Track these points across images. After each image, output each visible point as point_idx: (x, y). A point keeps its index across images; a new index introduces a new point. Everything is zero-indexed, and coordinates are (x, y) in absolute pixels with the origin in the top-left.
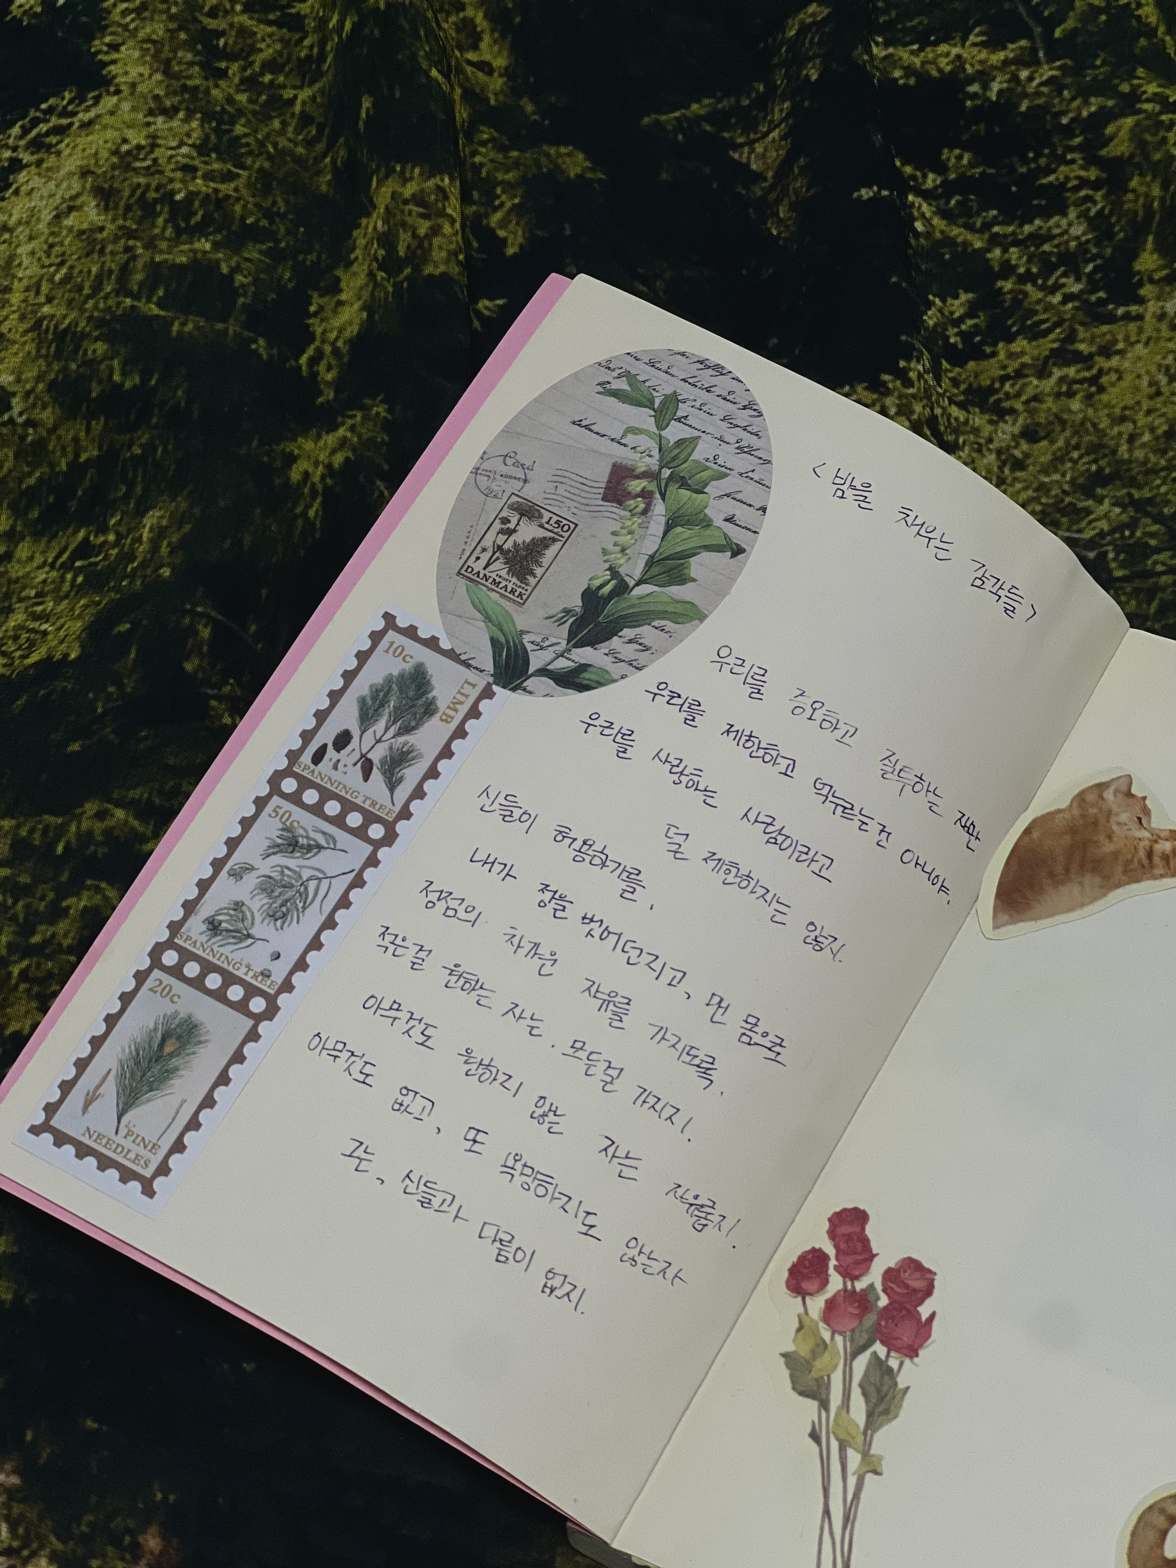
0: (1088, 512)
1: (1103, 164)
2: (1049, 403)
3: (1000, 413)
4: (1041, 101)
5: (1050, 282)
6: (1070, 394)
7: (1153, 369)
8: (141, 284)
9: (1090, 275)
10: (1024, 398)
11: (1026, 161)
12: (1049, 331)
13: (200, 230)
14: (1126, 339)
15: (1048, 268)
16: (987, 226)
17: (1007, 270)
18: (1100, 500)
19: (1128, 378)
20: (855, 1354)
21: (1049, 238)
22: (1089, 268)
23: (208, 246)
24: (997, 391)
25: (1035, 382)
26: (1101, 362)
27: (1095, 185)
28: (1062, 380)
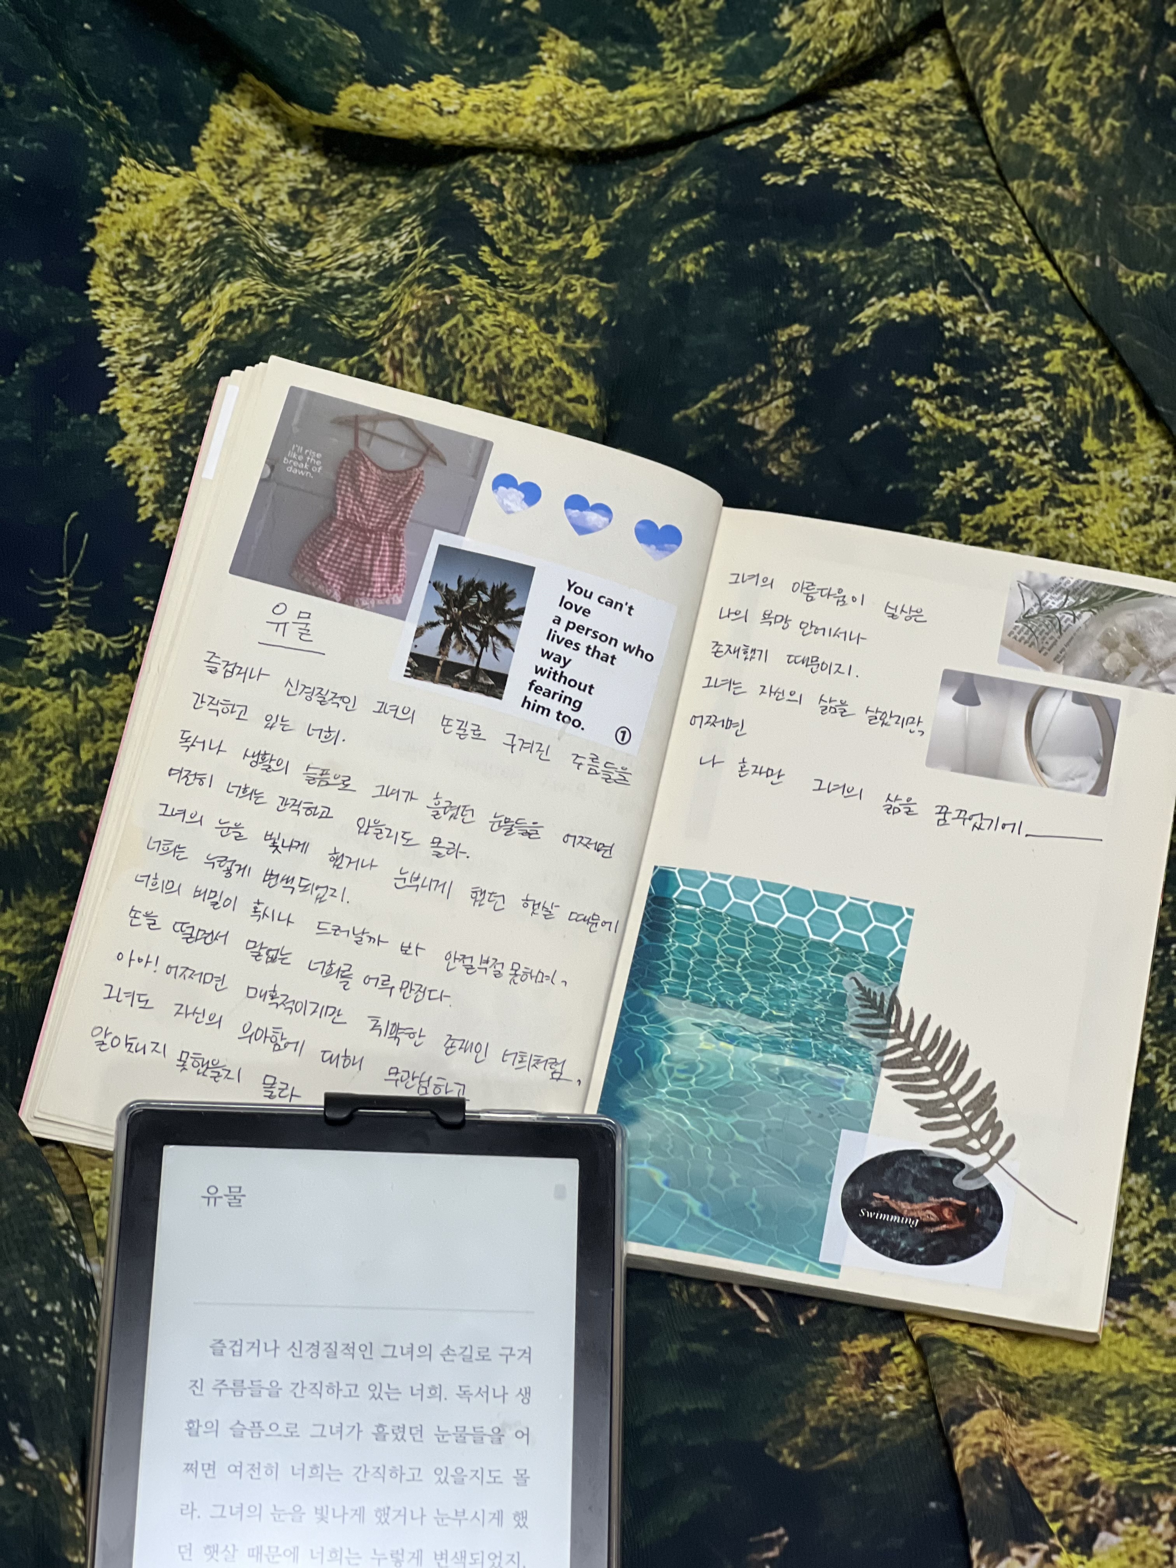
1: (1046, 377)
2: (1052, 533)
4: (994, 337)
5: (1028, 451)
6: (1066, 527)
7: (1116, 518)
9: (1054, 449)
10: (1034, 530)
11: (991, 374)
12: (1038, 484)
14: (1092, 496)
15: (1023, 441)
16: (972, 416)
17: (994, 443)
19: (1101, 522)
21: (1018, 422)
22: (1052, 444)
24: (1013, 527)
25: (1039, 518)
26: (1080, 508)
27: (1045, 390)
28: (1058, 517)
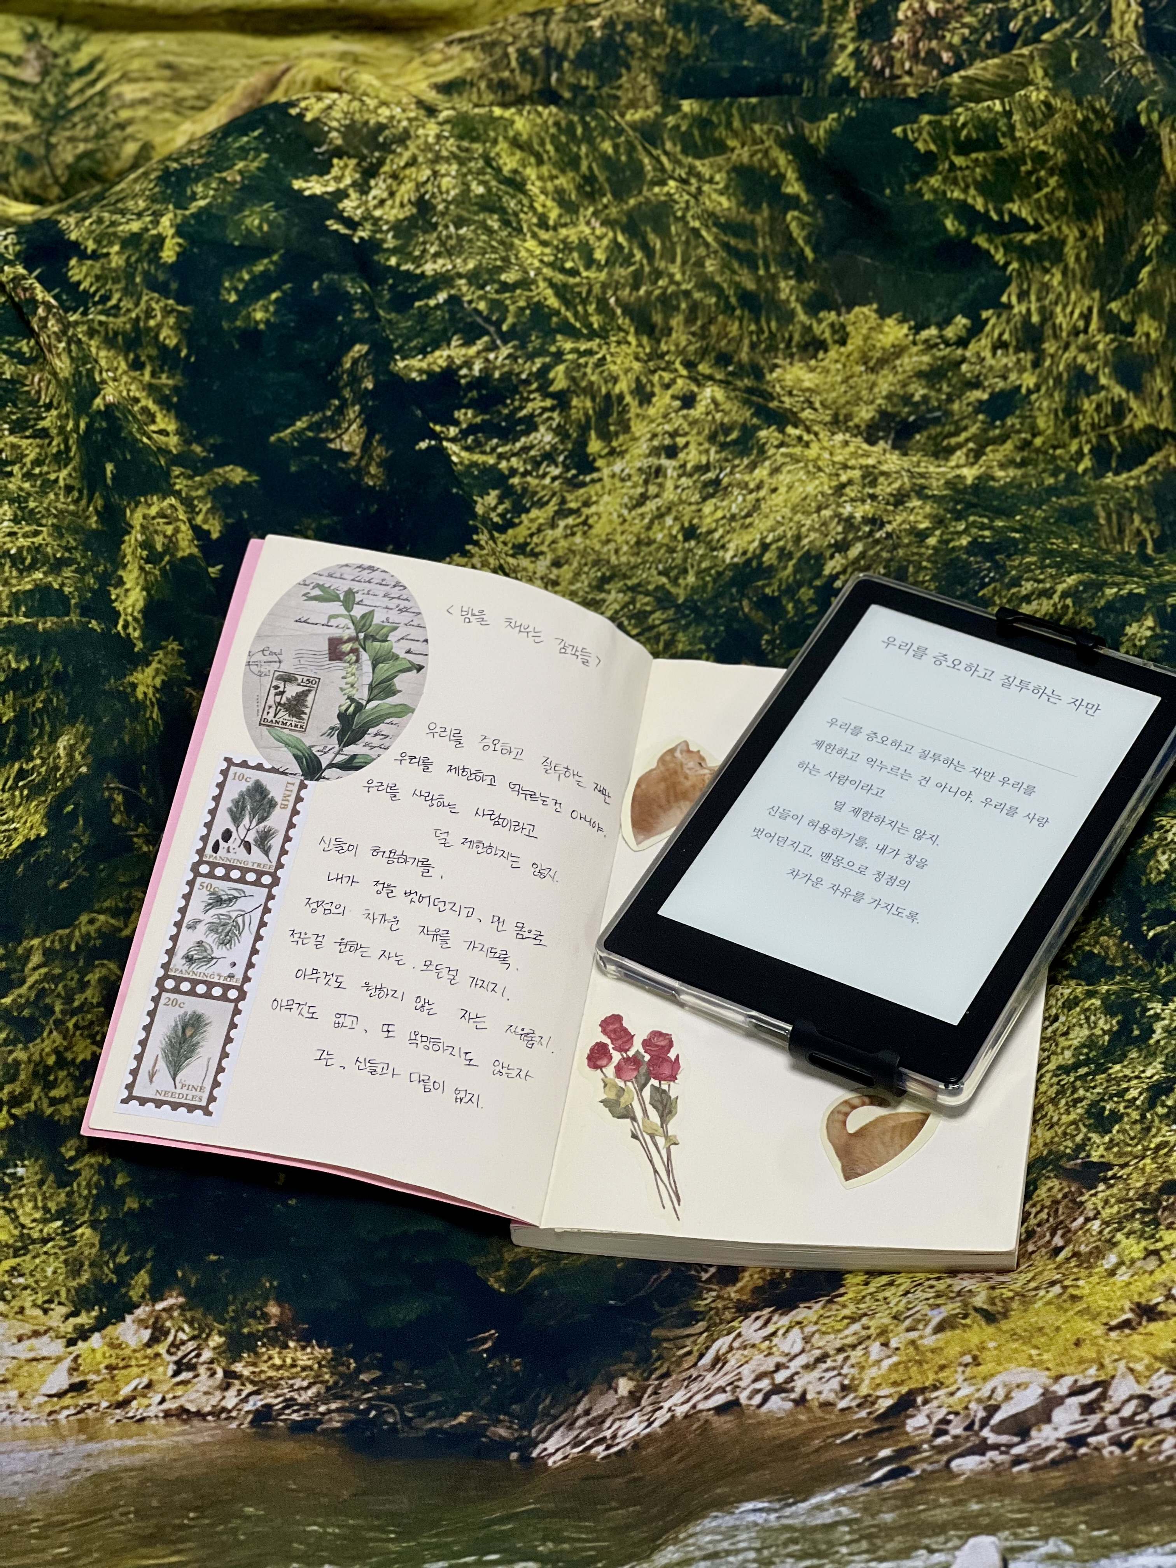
0: (604, 601)
1: (553, 396)
2: (562, 543)
3: (535, 555)
4: (506, 369)
5: (541, 472)
8: (10, 607)
9: (563, 463)
10: (547, 543)
11: (507, 406)
12: (547, 503)
13: (32, 567)
14: (597, 495)
15: (537, 464)
16: (493, 450)
17: (513, 472)
18: (609, 592)
19: (604, 518)
20: (641, 1090)
21: (532, 447)
22: (561, 458)
23: (41, 576)
24: (530, 543)
25: (551, 532)
26: (586, 511)
28: (566, 526)
